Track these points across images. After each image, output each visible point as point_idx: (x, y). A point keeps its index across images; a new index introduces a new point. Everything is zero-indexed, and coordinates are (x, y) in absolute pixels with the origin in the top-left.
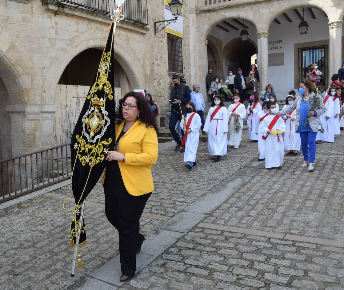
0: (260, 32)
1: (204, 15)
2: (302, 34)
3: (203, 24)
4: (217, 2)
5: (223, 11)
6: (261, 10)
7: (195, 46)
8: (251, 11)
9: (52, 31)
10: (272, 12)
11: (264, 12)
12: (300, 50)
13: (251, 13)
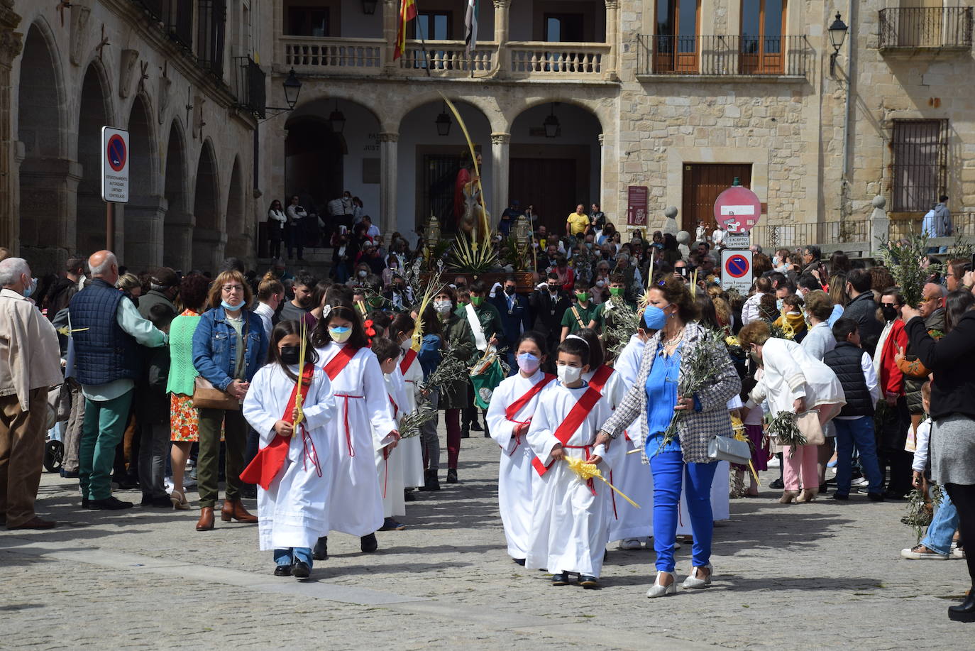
0: (388, 132)
4: (310, 63)
5: (324, 83)
6: (390, 94)
8: (373, 92)
10: (409, 101)
11: (395, 98)
13: (373, 96)
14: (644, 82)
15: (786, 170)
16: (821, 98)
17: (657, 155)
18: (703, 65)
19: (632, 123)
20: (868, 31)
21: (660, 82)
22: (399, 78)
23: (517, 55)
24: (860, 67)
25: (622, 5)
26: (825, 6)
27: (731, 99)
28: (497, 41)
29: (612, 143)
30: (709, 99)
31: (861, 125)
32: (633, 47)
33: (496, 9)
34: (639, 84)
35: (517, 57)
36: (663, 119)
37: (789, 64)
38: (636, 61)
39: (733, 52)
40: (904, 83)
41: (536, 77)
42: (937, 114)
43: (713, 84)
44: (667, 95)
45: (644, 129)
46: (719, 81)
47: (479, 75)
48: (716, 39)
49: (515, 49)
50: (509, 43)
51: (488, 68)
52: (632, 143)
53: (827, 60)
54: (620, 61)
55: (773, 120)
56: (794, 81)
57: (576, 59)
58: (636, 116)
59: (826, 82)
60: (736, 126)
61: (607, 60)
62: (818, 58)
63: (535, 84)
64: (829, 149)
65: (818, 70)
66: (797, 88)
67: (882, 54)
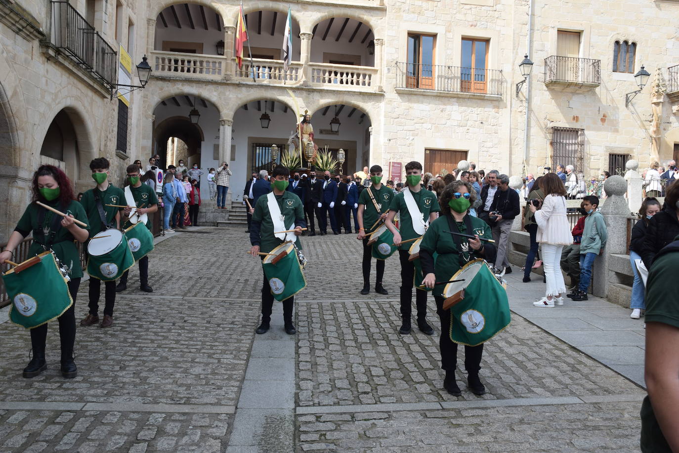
0: (225, 119)
1: (154, 82)
2: (263, 127)
3: (152, 94)
4: (172, 70)
5: (181, 84)
6: (227, 93)
7: (139, 120)
8: (215, 91)
9: (44, 80)
10: (240, 99)
11: (231, 96)
12: (255, 145)
13: (215, 93)
14: (400, 93)
15: (489, 156)
16: (511, 111)
17: (408, 142)
18: (438, 85)
19: (392, 120)
20: (538, 70)
21: (410, 94)
22: (233, 82)
23: (316, 72)
24: (533, 93)
25: (386, 43)
26: (513, 53)
27: (455, 107)
28: (302, 61)
29: (378, 133)
30: (442, 107)
31: (534, 130)
32: (393, 70)
33: (302, 41)
34: (397, 95)
35: (316, 73)
36: (412, 118)
37: (490, 89)
38: (395, 80)
39: (457, 78)
40: (559, 105)
41: (326, 86)
42: (577, 126)
43: (444, 97)
44: (415, 103)
45: (400, 124)
46: (448, 95)
47: (289, 83)
48: (447, 68)
49: (314, 67)
50: (311, 63)
51: (296, 79)
52: (392, 133)
53: (514, 87)
54: (384, 79)
55: (482, 123)
56: (495, 99)
57: (355, 76)
58: (395, 115)
59: (514, 101)
60: (459, 126)
61: (376, 78)
62: (509, 85)
63: (327, 90)
64: (516, 143)
65: (509, 93)
66: (496, 103)
67: (547, 86)
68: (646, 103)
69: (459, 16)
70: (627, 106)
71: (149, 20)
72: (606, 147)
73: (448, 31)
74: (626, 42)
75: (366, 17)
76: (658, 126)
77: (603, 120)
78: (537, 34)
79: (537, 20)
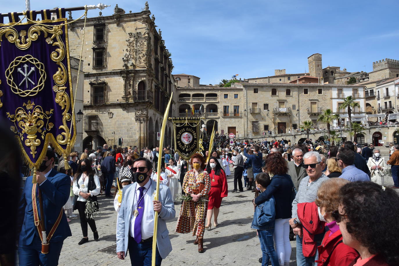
14: (223, 117)
15: (240, 127)
16: (244, 119)
17: (225, 126)
18: (230, 115)
19: (221, 122)
20: (249, 111)
21: (224, 117)
24: (248, 115)
25: (220, 108)
26: (244, 108)
27: (233, 119)
28: (205, 113)
29: (219, 125)
30: (231, 119)
31: (249, 122)
32: (221, 113)
36: (225, 121)
37: (240, 115)
38: (222, 115)
39: (233, 113)
40: (253, 117)
41: (209, 117)
42: (257, 121)
43: (231, 117)
44: (225, 119)
45: (223, 123)
48: (231, 112)
49: (207, 114)
51: (204, 116)
52: (221, 125)
54: (220, 115)
55: (238, 121)
57: (214, 115)
59: (244, 117)
60: (234, 122)
61: (218, 115)
62: (243, 114)
64: (245, 125)
66: (241, 118)
67: (251, 114)
68: (271, 115)
69: (233, 102)
70: (267, 116)
71: (178, 108)
72: (264, 124)
73: (231, 105)
74: (266, 104)
75: (216, 104)
76: (274, 119)
77: (263, 119)
78: (248, 104)
79: (248, 101)
